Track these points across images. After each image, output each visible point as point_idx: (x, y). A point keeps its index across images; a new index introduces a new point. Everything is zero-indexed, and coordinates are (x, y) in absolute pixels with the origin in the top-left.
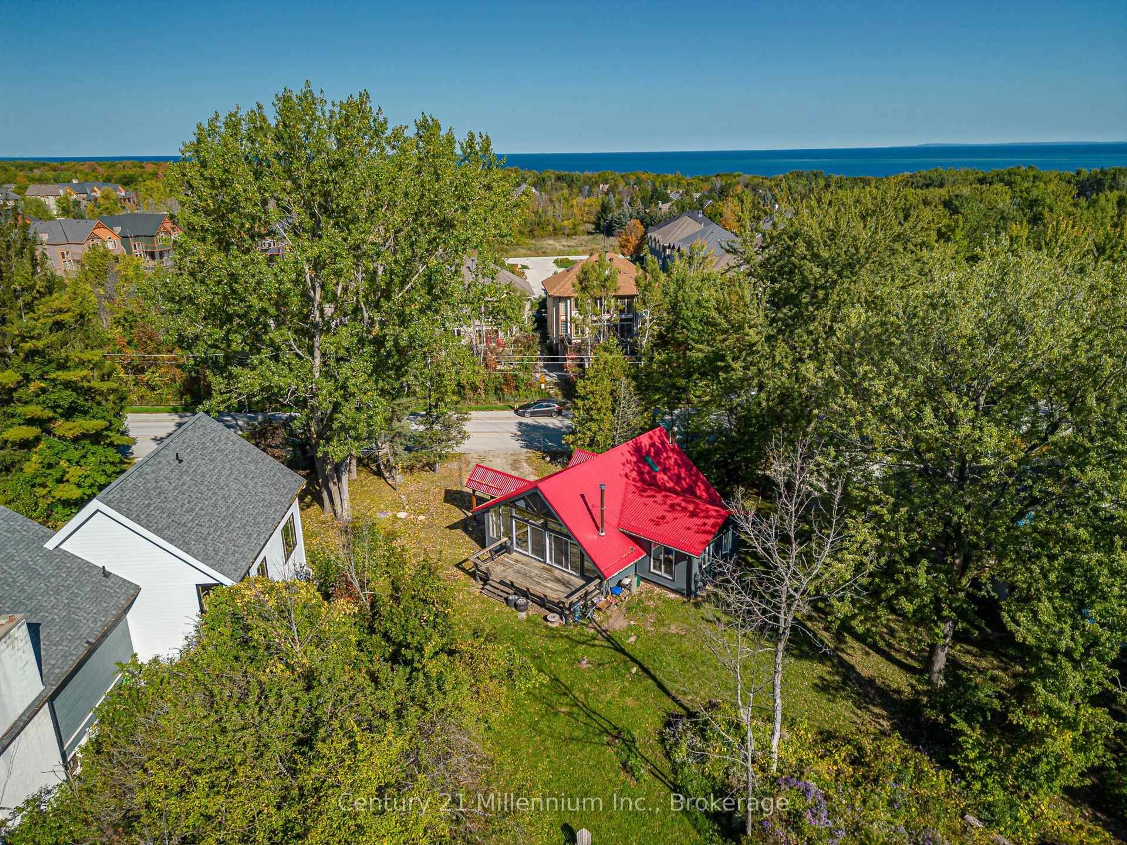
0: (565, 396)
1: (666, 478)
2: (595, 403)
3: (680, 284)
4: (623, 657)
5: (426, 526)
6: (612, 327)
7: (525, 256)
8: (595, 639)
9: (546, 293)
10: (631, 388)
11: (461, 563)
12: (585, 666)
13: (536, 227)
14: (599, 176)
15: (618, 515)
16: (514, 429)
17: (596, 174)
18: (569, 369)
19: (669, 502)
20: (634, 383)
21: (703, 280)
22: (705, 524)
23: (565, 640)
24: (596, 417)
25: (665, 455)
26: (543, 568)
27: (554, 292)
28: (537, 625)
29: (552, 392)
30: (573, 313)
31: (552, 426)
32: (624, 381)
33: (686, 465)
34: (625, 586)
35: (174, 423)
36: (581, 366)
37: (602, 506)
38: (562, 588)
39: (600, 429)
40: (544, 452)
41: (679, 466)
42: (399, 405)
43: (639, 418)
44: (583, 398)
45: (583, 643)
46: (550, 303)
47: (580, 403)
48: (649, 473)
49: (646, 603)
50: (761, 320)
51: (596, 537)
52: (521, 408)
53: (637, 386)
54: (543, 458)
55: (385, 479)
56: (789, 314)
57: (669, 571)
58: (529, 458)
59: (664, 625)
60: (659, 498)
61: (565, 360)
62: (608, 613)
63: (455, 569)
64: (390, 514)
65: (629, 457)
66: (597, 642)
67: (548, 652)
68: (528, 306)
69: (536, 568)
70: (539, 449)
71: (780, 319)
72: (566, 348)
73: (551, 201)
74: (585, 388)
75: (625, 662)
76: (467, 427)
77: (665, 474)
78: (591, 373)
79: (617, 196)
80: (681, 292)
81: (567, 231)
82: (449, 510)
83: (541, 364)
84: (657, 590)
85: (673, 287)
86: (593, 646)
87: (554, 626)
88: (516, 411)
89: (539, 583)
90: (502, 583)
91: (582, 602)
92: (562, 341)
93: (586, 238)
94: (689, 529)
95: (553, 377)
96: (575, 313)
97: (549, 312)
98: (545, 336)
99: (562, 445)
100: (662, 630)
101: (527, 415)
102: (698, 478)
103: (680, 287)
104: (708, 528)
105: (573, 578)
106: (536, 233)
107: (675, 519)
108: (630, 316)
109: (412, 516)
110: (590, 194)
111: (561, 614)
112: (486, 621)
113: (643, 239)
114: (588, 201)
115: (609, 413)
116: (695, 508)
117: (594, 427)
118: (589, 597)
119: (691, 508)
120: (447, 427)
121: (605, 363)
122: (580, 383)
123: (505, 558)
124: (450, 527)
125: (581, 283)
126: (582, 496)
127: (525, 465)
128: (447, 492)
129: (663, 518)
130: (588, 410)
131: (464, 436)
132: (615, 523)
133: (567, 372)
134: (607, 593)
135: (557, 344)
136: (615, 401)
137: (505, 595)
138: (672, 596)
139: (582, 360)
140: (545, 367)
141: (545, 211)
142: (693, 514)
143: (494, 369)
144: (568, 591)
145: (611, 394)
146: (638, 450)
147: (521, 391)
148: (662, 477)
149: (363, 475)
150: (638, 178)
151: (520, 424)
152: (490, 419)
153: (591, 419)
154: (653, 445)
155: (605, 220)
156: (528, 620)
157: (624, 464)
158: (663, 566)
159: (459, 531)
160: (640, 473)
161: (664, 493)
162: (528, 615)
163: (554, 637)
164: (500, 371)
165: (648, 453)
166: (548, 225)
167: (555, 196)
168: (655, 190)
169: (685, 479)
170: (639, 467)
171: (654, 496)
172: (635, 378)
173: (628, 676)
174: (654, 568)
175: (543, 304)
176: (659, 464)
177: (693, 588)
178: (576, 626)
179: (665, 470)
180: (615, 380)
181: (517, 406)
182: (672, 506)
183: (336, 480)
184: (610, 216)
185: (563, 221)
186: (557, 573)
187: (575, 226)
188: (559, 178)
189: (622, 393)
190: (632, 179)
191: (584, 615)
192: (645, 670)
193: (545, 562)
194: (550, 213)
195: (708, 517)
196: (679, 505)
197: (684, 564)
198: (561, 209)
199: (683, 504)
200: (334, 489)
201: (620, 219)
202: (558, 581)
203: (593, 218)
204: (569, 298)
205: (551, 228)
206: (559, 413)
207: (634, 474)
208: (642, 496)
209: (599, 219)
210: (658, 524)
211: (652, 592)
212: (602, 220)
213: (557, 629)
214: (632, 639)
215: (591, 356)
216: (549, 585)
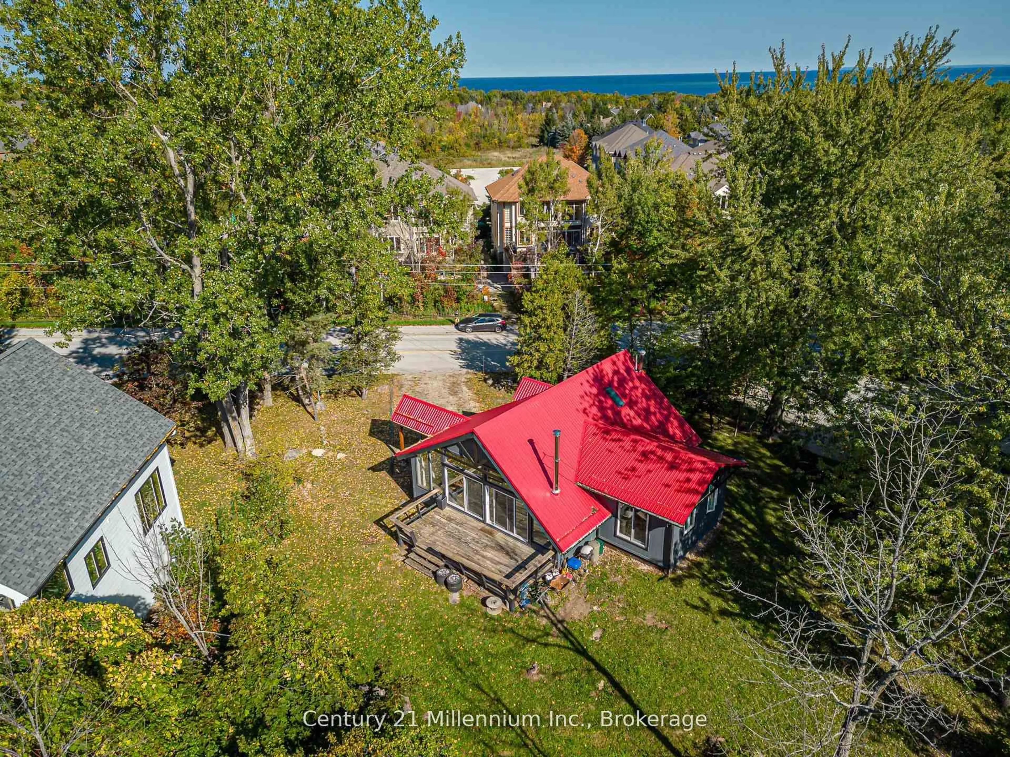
0: (510, 309)
1: (632, 413)
2: (544, 320)
3: (635, 186)
4: (585, 662)
5: (345, 467)
6: (560, 234)
7: (470, 167)
8: (548, 634)
9: (490, 200)
10: (586, 302)
11: (382, 519)
12: (536, 678)
13: (482, 140)
14: (542, 94)
15: (575, 465)
16: (454, 346)
17: (539, 93)
18: (514, 279)
19: (640, 448)
20: (589, 296)
21: (659, 182)
22: (688, 480)
23: (510, 635)
24: (545, 336)
25: (631, 384)
26: (482, 530)
27: (498, 197)
28: (473, 611)
29: (495, 304)
30: (519, 219)
31: (495, 342)
32: (579, 294)
33: (654, 396)
34: (585, 557)
35: (80, 339)
36: (527, 276)
37: (557, 457)
38: (505, 559)
39: (550, 350)
40: (486, 373)
41: (648, 398)
42: (313, 323)
43: (595, 336)
44: (531, 314)
45: (533, 641)
46: (493, 210)
47: (526, 320)
48: (612, 408)
49: (612, 579)
50: (753, 218)
51: (548, 494)
52: (462, 322)
53: (593, 299)
54: (485, 380)
55: (304, 406)
56: (790, 209)
57: (640, 536)
58: (470, 380)
59: (636, 614)
60: (627, 444)
61: (510, 269)
62: (565, 593)
63: (375, 527)
64: (305, 451)
65: (587, 388)
66: (550, 640)
67: (488, 654)
68: (471, 212)
69: (473, 528)
70: (480, 369)
71: (777, 217)
72: (510, 257)
73: (496, 115)
74: (532, 302)
75: (589, 671)
76: (398, 346)
77: (631, 408)
78: (540, 284)
79: (560, 112)
80: (637, 194)
81: (512, 144)
82: (374, 445)
83: (485, 274)
84: (625, 558)
85: (627, 190)
86: (546, 645)
87: (494, 613)
88: (457, 326)
89: (477, 552)
90: (430, 550)
91: (531, 581)
92: (507, 250)
93: (531, 150)
94: (667, 486)
95: (496, 289)
96: (520, 219)
97: (493, 220)
98: (489, 245)
99: (506, 367)
100: (636, 620)
101: (468, 330)
102: (670, 413)
103: (634, 190)
104: (693, 485)
105: (519, 544)
106: (482, 145)
107: (649, 471)
108: (578, 223)
109: (330, 454)
110: (534, 110)
111: (504, 599)
112: (407, 605)
113: (588, 147)
114: (532, 117)
115: (560, 331)
116: (675, 458)
117: (543, 348)
118: (540, 574)
119: (669, 457)
120: (375, 348)
121: (556, 272)
122: (527, 296)
123: (435, 515)
124: (374, 469)
125: (527, 184)
126: (531, 442)
127: (465, 388)
128: (374, 422)
129: (634, 469)
130: (536, 328)
131: (394, 357)
132: (572, 477)
133: (512, 283)
134: (563, 566)
135: (501, 253)
136: (568, 317)
137: (433, 568)
138: (644, 567)
139: (528, 269)
140: (489, 277)
141: (490, 125)
142: (672, 466)
143: (435, 280)
144: (514, 564)
145: (563, 309)
146: (598, 380)
147: (463, 304)
148: (627, 412)
149: (280, 401)
150: (578, 97)
151: (461, 340)
152: (428, 334)
153: (539, 338)
154: (616, 372)
155: (549, 132)
156: (462, 604)
157: (582, 397)
158: (633, 531)
159: (383, 474)
160: (602, 409)
161: (633, 437)
162: (461, 596)
163: (494, 631)
164: (441, 282)
165: (611, 383)
166: (494, 138)
167: (500, 111)
168: (596, 105)
169: (654, 414)
170: (600, 401)
171: (620, 440)
172: (590, 290)
173: (593, 694)
174: (621, 531)
175: (487, 212)
176: (624, 396)
177: (672, 561)
178: (523, 613)
179: (631, 404)
180: (567, 293)
181: (457, 320)
182: (645, 454)
183: (235, 414)
184: (553, 128)
185: (507, 134)
186: (499, 537)
187: (519, 139)
188: (504, 96)
189: (575, 309)
190: (574, 98)
191: (533, 599)
192: (616, 685)
193: (484, 522)
194: (495, 127)
195: (691, 470)
196: (653, 452)
197: (660, 532)
198: (506, 124)
199: (659, 452)
200: (233, 424)
201: (563, 131)
202: (501, 548)
203: (537, 132)
204: (515, 203)
205: (496, 140)
206: (503, 328)
207: (594, 410)
208: (605, 439)
209: (543, 131)
210: (626, 478)
211: (619, 562)
212: (546, 133)
213: (499, 619)
214: (597, 634)
215: (537, 264)
216: (489, 555)
